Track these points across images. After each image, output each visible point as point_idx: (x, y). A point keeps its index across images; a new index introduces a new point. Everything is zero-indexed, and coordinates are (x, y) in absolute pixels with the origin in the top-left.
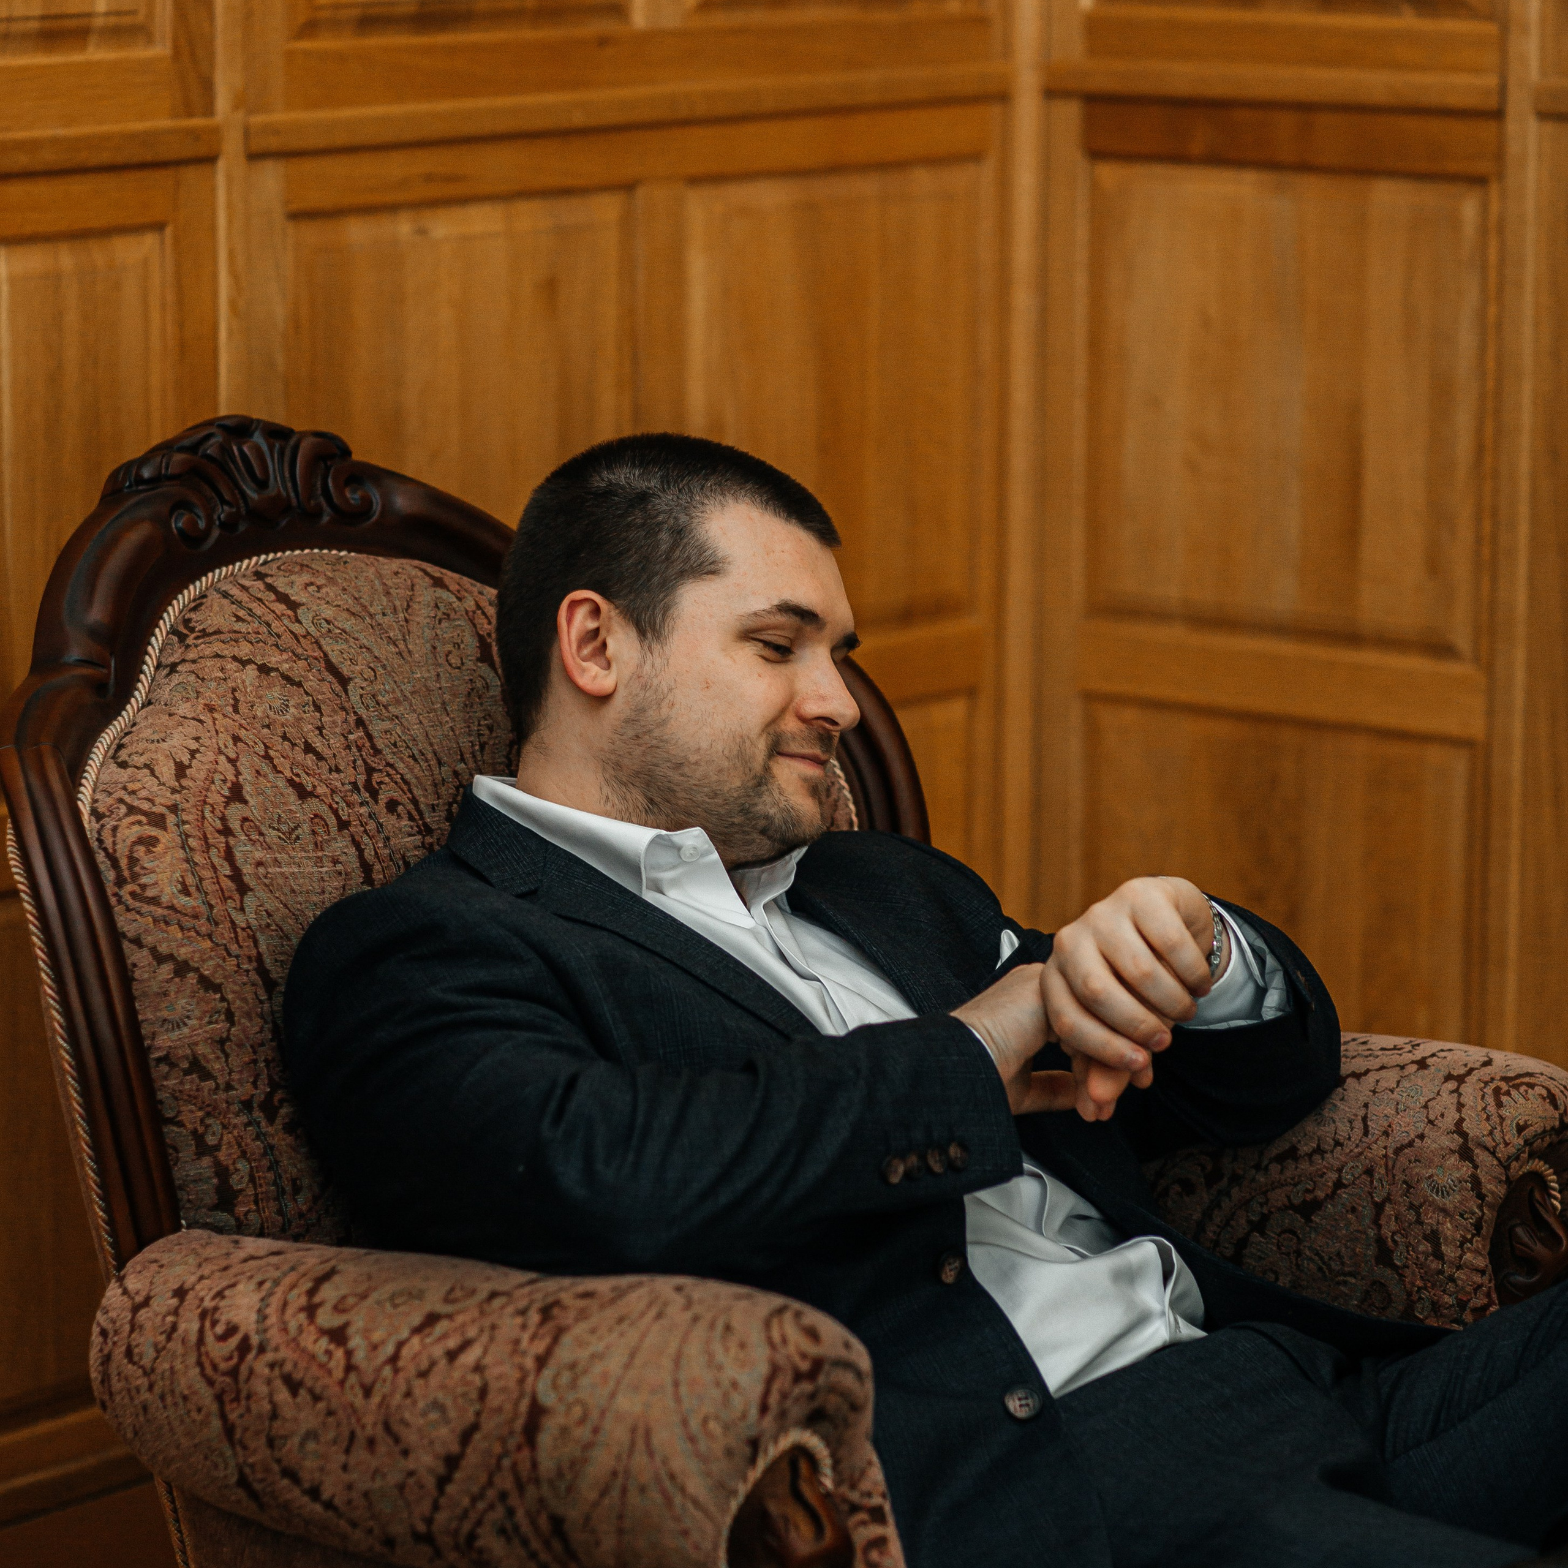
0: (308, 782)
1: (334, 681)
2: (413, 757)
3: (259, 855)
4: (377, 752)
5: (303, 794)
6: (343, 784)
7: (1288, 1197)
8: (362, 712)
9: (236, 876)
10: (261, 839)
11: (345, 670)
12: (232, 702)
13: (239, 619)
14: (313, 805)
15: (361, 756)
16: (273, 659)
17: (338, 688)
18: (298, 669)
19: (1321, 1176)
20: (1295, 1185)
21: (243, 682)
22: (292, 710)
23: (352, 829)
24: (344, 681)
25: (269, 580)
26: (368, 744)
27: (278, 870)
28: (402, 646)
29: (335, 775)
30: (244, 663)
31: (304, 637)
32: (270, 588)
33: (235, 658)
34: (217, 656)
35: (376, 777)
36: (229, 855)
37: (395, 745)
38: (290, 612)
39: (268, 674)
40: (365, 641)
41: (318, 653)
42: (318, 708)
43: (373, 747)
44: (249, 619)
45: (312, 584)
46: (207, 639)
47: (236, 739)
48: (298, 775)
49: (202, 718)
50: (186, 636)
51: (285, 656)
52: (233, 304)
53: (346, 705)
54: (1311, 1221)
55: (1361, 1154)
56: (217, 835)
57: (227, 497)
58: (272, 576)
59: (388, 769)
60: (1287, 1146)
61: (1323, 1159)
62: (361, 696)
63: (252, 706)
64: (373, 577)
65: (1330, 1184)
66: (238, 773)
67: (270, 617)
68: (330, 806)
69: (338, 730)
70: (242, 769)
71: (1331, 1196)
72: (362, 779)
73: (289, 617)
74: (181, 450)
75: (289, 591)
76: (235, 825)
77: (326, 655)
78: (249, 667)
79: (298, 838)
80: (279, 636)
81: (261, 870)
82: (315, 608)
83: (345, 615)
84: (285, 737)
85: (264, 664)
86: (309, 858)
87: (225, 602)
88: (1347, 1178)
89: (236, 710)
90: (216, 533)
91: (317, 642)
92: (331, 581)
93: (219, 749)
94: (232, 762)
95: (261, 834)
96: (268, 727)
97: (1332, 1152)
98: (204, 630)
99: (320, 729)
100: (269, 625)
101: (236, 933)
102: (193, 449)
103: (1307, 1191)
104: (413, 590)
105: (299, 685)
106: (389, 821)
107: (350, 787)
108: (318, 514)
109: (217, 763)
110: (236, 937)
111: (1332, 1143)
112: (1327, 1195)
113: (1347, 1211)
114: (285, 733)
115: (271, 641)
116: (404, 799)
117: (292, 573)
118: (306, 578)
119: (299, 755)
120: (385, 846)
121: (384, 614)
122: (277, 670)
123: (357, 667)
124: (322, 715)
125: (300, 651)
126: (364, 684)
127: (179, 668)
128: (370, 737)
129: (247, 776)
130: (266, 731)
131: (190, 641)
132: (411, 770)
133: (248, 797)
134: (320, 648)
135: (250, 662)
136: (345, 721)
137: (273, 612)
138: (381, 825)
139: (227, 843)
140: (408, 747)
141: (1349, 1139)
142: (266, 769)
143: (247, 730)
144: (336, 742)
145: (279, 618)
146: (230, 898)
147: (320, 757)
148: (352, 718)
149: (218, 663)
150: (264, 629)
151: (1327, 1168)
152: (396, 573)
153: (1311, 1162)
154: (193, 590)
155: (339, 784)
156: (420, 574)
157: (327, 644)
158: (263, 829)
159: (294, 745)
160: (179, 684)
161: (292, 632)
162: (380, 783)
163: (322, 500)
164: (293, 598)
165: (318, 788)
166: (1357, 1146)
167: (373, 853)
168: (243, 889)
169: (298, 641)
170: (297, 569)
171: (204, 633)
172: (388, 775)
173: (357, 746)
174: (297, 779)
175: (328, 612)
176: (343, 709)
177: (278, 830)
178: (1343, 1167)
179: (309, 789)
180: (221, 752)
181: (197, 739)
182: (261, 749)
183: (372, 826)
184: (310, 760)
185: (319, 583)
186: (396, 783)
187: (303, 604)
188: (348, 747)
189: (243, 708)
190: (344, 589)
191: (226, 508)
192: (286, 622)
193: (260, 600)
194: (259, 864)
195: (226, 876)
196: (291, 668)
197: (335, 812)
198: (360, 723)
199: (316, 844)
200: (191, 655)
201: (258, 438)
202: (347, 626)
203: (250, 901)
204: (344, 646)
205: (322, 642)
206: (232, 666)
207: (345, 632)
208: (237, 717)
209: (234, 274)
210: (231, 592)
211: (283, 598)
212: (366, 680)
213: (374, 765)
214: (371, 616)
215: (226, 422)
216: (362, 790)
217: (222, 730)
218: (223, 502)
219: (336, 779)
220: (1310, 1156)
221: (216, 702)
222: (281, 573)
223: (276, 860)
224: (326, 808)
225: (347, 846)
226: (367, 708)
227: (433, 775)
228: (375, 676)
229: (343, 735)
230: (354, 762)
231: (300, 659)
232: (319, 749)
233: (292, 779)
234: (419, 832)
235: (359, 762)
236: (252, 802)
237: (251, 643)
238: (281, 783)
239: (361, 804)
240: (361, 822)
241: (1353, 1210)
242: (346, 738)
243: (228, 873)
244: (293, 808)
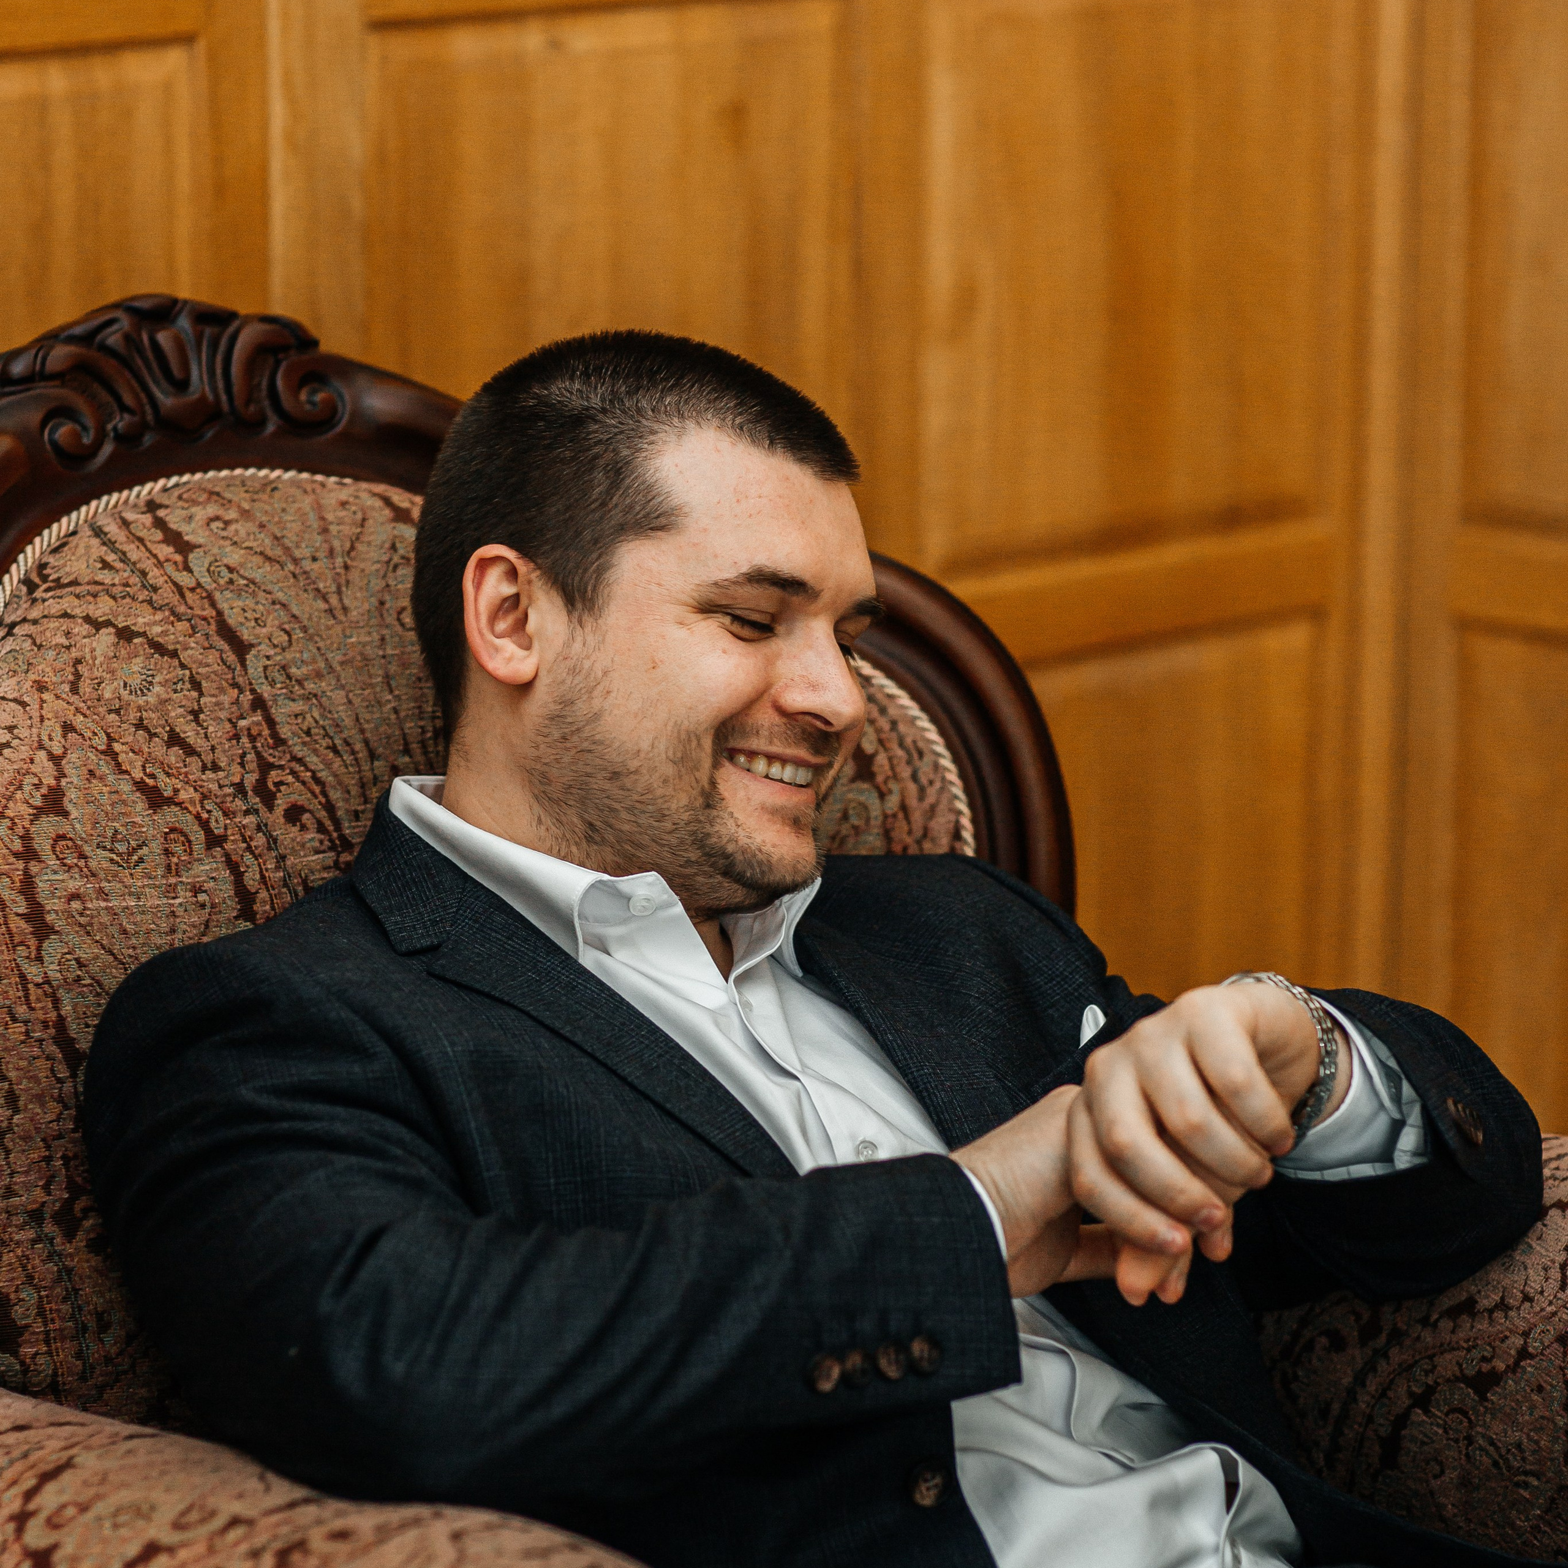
0: (166, 785)
1: (226, 647)
2: (334, 749)
3: (75, 884)
4: (279, 741)
5: (156, 799)
6: (221, 787)
7: (1460, 1365)
8: (265, 690)
9: (36, 915)
10: (82, 863)
11: (246, 635)
12: (71, 677)
13: (106, 565)
14: (171, 815)
15: (254, 747)
16: (141, 620)
17: (231, 658)
18: (175, 634)
19: (1503, 1341)
20: (1469, 1350)
21: (93, 650)
22: (157, 689)
23: (228, 846)
24: (241, 648)
25: (161, 513)
26: (266, 732)
27: (103, 904)
28: (334, 600)
29: (210, 774)
30: (97, 625)
31: (192, 590)
32: (160, 523)
33: (87, 619)
34: (65, 615)
35: (274, 776)
36: (27, 887)
37: (308, 733)
38: (178, 558)
39: (129, 640)
40: (280, 596)
41: (209, 612)
42: (196, 685)
43: (275, 735)
44: (119, 565)
45: (217, 518)
46: (58, 592)
47: (68, 728)
48: (152, 776)
49: (26, 699)
50: (37, 586)
51: (159, 616)
53: (240, 680)
54: (1487, 1400)
55: (1554, 1314)
56: (12, 860)
57: (128, 399)
58: (167, 507)
59: (293, 764)
60: (1464, 1296)
61: (1506, 1317)
62: (265, 668)
63: (99, 684)
64: (308, 509)
65: (1513, 1352)
66: (61, 775)
67: (148, 564)
68: (198, 817)
69: (223, 715)
70: (68, 769)
71: (1514, 1368)
72: (251, 779)
73: (175, 563)
74: (71, 340)
75: (184, 528)
76: (43, 845)
77: (220, 613)
78: (103, 631)
79: (141, 860)
80: (155, 589)
81: (76, 905)
82: (215, 551)
83: (258, 559)
84: (140, 725)
85: (127, 627)
86: (155, 887)
87: (95, 542)
88: (1534, 1346)
89: (75, 690)
90: (107, 449)
91: (210, 597)
92: (245, 514)
93: (40, 741)
94: (56, 760)
95: (82, 856)
96: (117, 712)
97: (1518, 1308)
98: (58, 579)
99: (196, 714)
100: (144, 574)
101: (26, 990)
102: (87, 339)
103: (1484, 1359)
104: (362, 526)
105: (174, 654)
106: (288, 835)
107: (230, 790)
108: (262, 422)
109: (32, 761)
110: (27, 996)
111: (1520, 1295)
112: (1508, 1366)
113: (1532, 1390)
114: (141, 719)
115: (143, 595)
116: (315, 805)
117: (195, 503)
118: (212, 510)
119: (158, 748)
120: (278, 868)
121: (314, 559)
122: (144, 634)
123: (264, 630)
124: (201, 694)
125: (182, 609)
126: (271, 652)
127: (16, 630)
128: (271, 723)
129: (74, 776)
130: (113, 717)
131: (38, 594)
132: (328, 765)
133: (69, 807)
134: (213, 604)
135: (108, 623)
136: (237, 702)
137: (155, 556)
138: (275, 841)
139: (26, 872)
140: (327, 735)
141: (1542, 1293)
142: (105, 768)
143: (85, 716)
144: (218, 731)
145: (160, 564)
146: (22, 943)
147: (190, 751)
148: (247, 698)
149: (65, 624)
150: (135, 580)
151: (1511, 1331)
152: (344, 504)
153: (1491, 1320)
154: (65, 524)
155: (214, 787)
156: (378, 503)
157: (224, 600)
158: (87, 849)
159: (152, 735)
160: (10, 652)
161: (175, 584)
162: (278, 784)
163: (266, 403)
164: (186, 538)
165: (182, 792)
166: (1551, 1303)
167: (258, 877)
168: (43, 930)
169: (182, 596)
170: (203, 497)
171: (58, 584)
172: (293, 773)
173: (250, 735)
174: (150, 782)
175: (234, 557)
176: (235, 685)
177: (111, 850)
178: (1530, 1329)
179: (168, 793)
180: (41, 746)
181: (10, 729)
182: (101, 742)
183: (260, 840)
184: (174, 755)
185: (227, 518)
186: (304, 783)
187: (200, 546)
188: (237, 737)
189: (85, 687)
190: (262, 526)
191: (126, 416)
192: (169, 568)
193: (141, 540)
194: (75, 896)
195: (18, 915)
196: (165, 633)
197: (205, 825)
198: (259, 703)
199: (168, 867)
200: (34, 614)
201: (184, 323)
202: (257, 575)
203: (53, 948)
204: (250, 602)
205: (217, 596)
206: (83, 629)
207: (254, 583)
208: (74, 699)
210: (106, 529)
211: (174, 538)
212: (275, 646)
213: (271, 760)
214: (296, 561)
215: (137, 304)
216: (250, 793)
217: (50, 716)
218: (124, 408)
219: (209, 780)
220: (1491, 1311)
221: (50, 678)
222: (180, 503)
223: (101, 890)
224: (189, 817)
225: (217, 869)
226: (272, 683)
227: (360, 772)
228: (290, 641)
229: (230, 720)
230: (243, 756)
231: (180, 620)
232: (191, 741)
233: (142, 781)
234: (333, 848)
235: (251, 757)
236: (74, 813)
237: (114, 598)
238: (126, 787)
239: (247, 813)
240: (243, 836)
241: (1540, 1389)
242: (235, 726)
243: (21, 910)
244: (138, 819)
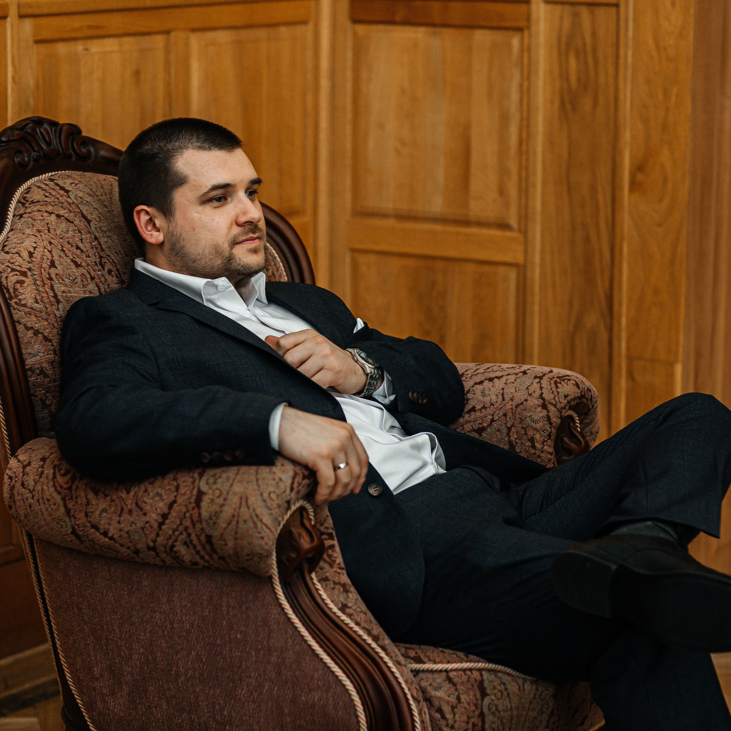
0: (79, 261)
1: (85, 221)
2: (116, 253)
3: (63, 288)
4: (103, 250)
5: (77, 265)
6: (91, 262)
7: (472, 427)
8: (97, 234)
9: (55, 296)
10: (63, 282)
11: (89, 217)
12: (47, 228)
13: (46, 196)
14: (81, 270)
15: (97, 251)
16: (62, 212)
17: (86, 223)
18: (71, 216)
19: (485, 417)
20: (475, 422)
21: (51, 221)
22: (70, 232)
23: (96, 280)
24: (89, 221)
25: (56, 182)
26: (99, 247)
27: (70, 295)
28: (109, 208)
29: (88, 259)
30: (51, 213)
31: (72, 204)
32: (57, 184)
33: (46, 212)
34: (39, 211)
35: (103, 260)
36: (52, 288)
37: (109, 247)
38: (66, 194)
39: (60, 218)
40: (95, 206)
41: (78, 210)
42: (80, 232)
43: (101, 248)
44: (50, 196)
45: (73, 183)
46: (34, 204)
47: (50, 243)
48: (74, 258)
49: (36, 235)
50: (25, 204)
51: (66, 211)
52: (13, 78)
53: (90, 231)
54: (482, 435)
55: (501, 408)
56: (47, 280)
57: (36, 149)
58: (57, 180)
59: (107, 257)
60: (471, 406)
61: (486, 410)
62: (96, 227)
63: (55, 230)
64: (96, 181)
65: (489, 420)
66: (52, 256)
67: (58, 196)
68: (87, 271)
69: (88, 241)
70: (54, 255)
71: (490, 425)
72: (98, 260)
73: (66, 196)
74: (17, 129)
75: (64, 186)
76: (53, 276)
77: (81, 211)
78: (53, 215)
79: (76, 283)
80: (63, 203)
81: (64, 294)
82: (75, 192)
83: (87, 195)
84: (69, 243)
85: (58, 214)
86: (81, 291)
87: (40, 190)
88: (496, 418)
89: (49, 232)
90: (32, 163)
91: (77, 206)
92: (80, 182)
93: (44, 246)
94: (50, 252)
95: (63, 280)
96: (62, 238)
97: (489, 408)
98: (32, 201)
99: (81, 240)
100: (58, 199)
101: (56, 318)
102: (22, 129)
103: (480, 424)
104: (112, 186)
105: (72, 222)
106: (109, 278)
107: (94, 263)
108: (70, 157)
109: (44, 252)
110: (57, 320)
111: (490, 404)
112: (488, 425)
113: (496, 431)
114: (68, 241)
115: (60, 205)
116: (114, 269)
117: (65, 179)
118: (70, 181)
119: (74, 249)
120: (108, 288)
121: (102, 196)
122: (63, 216)
123: (93, 216)
124: (82, 235)
125: (71, 209)
126: (96, 223)
127: (24, 216)
128: (100, 244)
129: (56, 258)
130: (61, 240)
131: (27, 205)
132: (116, 257)
133: (57, 266)
134: (79, 208)
135: (52, 213)
136: (90, 237)
137: (59, 194)
138: (106, 279)
139: (51, 283)
140: (114, 248)
141: (497, 402)
142: (62, 255)
143: (54, 239)
144: (88, 245)
145: (62, 196)
146: (54, 305)
147: (82, 251)
148: (93, 236)
149: (40, 213)
150: (56, 200)
151: (488, 414)
152: (105, 180)
153: (481, 412)
154: (25, 186)
155: (90, 262)
156: (114, 180)
157: (81, 207)
158: (64, 278)
159: (72, 246)
160: (24, 222)
161: (67, 202)
162: (105, 262)
163: (71, 151)
164: (66, 188)
165: (83, 263)
166: (500, 405)
167: (104, 290)
168: (58, 302)
169: (70, 205)
170: (66, 177)
171: (32, 202)
172: (108, 259)
173: (95, 247)
174: (74, 259)
175: (81, 194)
176: (89, 232)
177: (69, 279)
178: (494, 413)
179: (79, 263)
180: (45, 248)
181: (35, 243)
182: (60, 247)
183: (103, 279)
184: (78, 252)
185: (76, 183)
186: (110, 263)
187: (71, 191)
188: (92, 248)
189: (52, 231)
190: (86, 185)
191: (35, 153)
192: (65, 197)
193: (53, 189)
194: (63, 292)
195: (51, 296)
196: (69, 216)
197: (89, 273)
198: (96, 238)
199: (83, 285)
200: (28, 211)
201: (46, 126)
202: (88, 200)
203: (61, 306)
204: (87, 207)
205: (79, 206)
206: (46, 214)
207: (87, 202)
208: (50, 234)
209: (14, 65)
210: (42, 186)
211: (62, 188)
212: (97, 221)
213: (102, 255)
214: (97, 196)
215: (33, 119)
216: (98, 265)
217: (44, 239)
218: (34, 151)
219: (88, 260)
220: (480, 410)
221: (41, 228)
222: (60, 179)
223: (69, 291)
224: (85, 271)
225: (94, 287)
226: (98, 232)
227: (124, 260)
228: (100, 220)
229: (90, 243)
230: (95, 253)
231: (71, 212)
232: (82, 248)
233: (73, 259)
234: (120, 283)
235: (97, 254)
236: (59, 268)
237: (52, 206)
238: (69, 261)
239: (99, 270)
240: (98, 277)
241: (499, 430)
242: (91, 244)
243: (52, 295)
244: (74, 270)
